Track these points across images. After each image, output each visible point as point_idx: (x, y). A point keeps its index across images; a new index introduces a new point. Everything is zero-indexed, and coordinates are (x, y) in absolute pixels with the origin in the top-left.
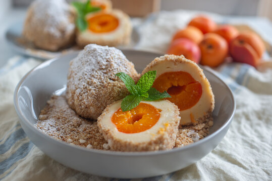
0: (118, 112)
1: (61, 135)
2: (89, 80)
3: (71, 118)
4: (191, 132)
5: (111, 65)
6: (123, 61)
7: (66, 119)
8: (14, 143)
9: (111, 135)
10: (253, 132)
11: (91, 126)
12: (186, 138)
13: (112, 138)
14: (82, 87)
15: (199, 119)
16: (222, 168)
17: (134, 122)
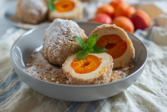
0: (75, 61)
1: (40, 76)
2: (56, 41)
3: (46, 65)
4: (120, 72)
5: (70, 32)
6: (77, 28)
7: (43, 66)
8: (11, 81)
9: (70, 75)
10: (159, 72)
11: (58, 70)
12: (117, 76)
13: (71, 77)
14: (52, 45)
15: (125, 64)
16: (140, 94)
17: (85, 66)
